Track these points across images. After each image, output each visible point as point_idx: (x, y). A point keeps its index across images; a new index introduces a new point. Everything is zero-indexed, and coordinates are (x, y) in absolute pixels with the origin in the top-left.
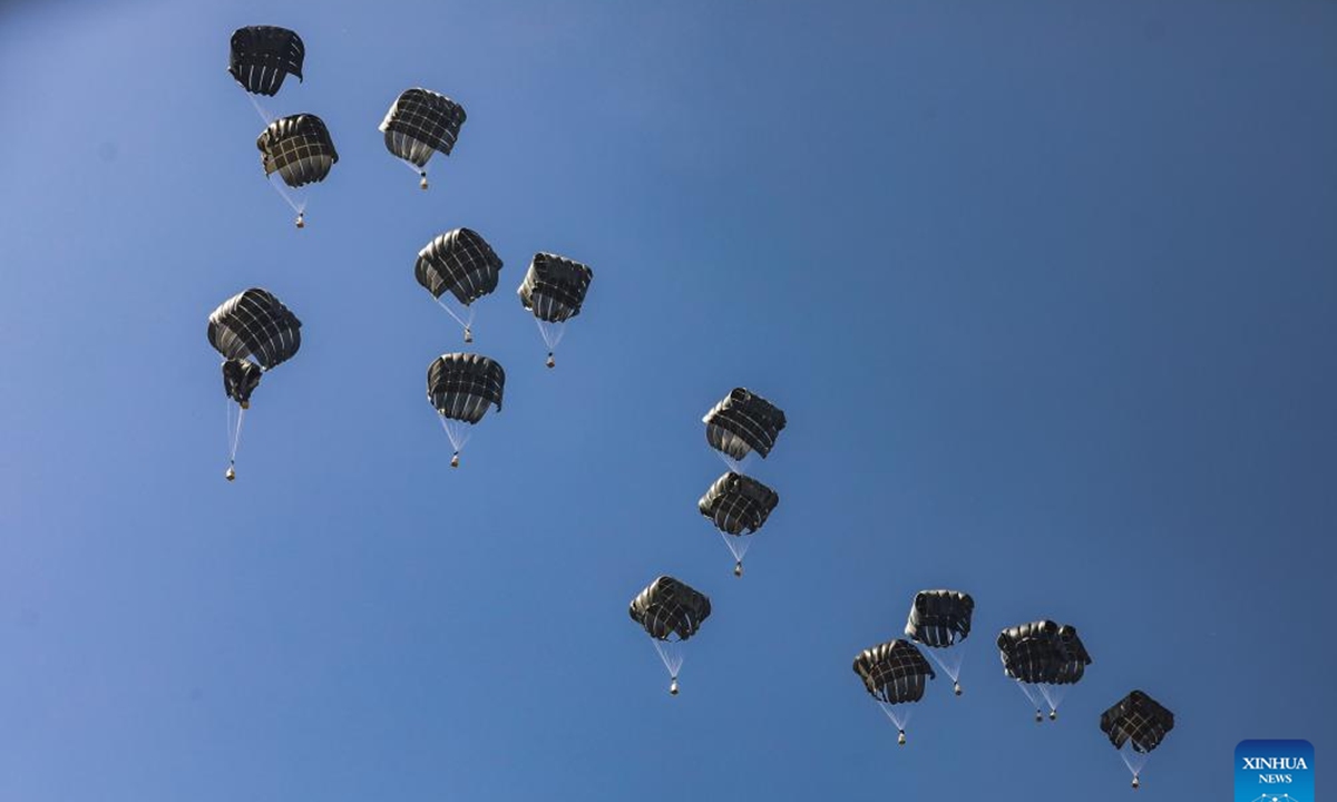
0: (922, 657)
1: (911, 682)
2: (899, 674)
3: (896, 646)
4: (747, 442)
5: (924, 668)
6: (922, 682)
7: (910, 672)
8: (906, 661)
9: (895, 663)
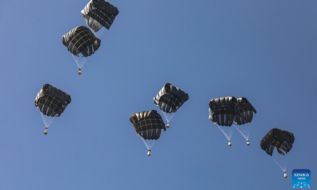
0: (162, 120)
1: (154, 132)
2: (149, 128)
3: (151, 113)
4: (100, 23)
5: (161, 125)
6: (160, 132)
7: (154, 127)
8: (153, 122)
9: (148, 122)
